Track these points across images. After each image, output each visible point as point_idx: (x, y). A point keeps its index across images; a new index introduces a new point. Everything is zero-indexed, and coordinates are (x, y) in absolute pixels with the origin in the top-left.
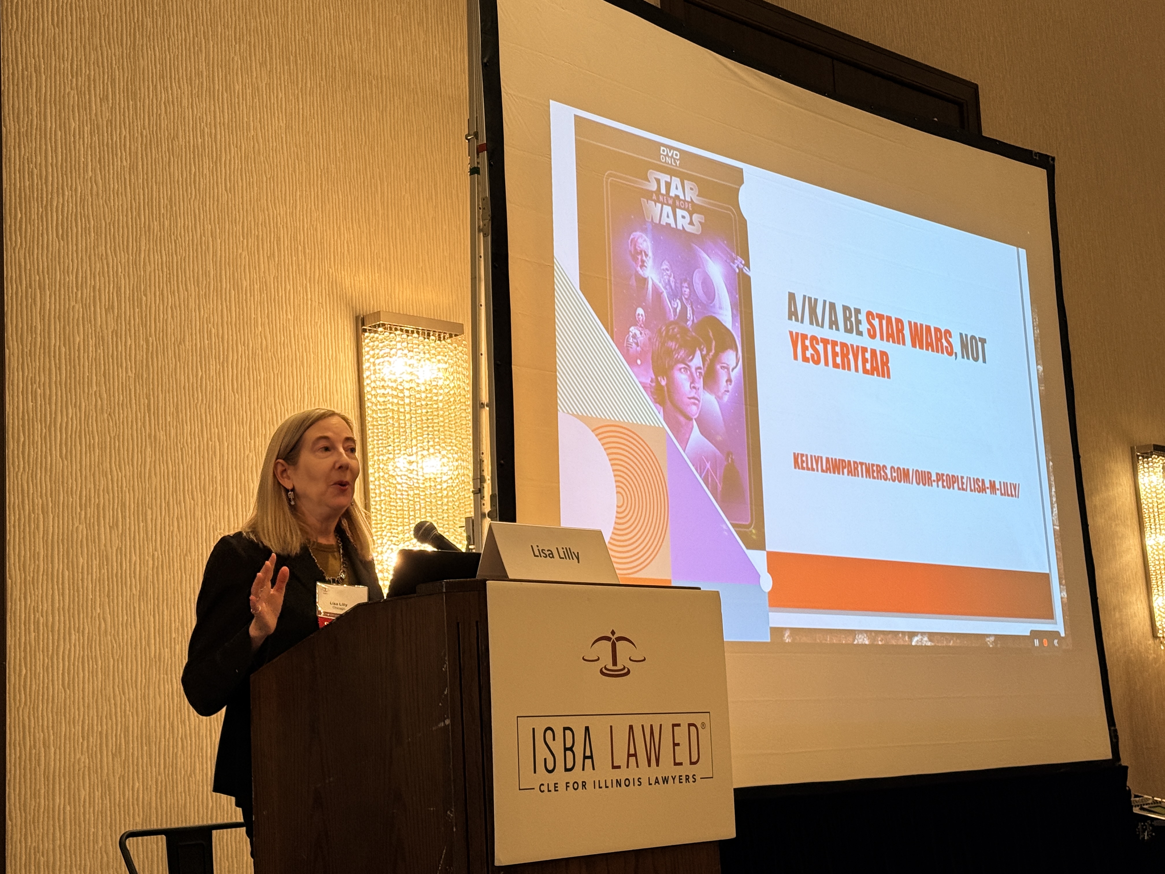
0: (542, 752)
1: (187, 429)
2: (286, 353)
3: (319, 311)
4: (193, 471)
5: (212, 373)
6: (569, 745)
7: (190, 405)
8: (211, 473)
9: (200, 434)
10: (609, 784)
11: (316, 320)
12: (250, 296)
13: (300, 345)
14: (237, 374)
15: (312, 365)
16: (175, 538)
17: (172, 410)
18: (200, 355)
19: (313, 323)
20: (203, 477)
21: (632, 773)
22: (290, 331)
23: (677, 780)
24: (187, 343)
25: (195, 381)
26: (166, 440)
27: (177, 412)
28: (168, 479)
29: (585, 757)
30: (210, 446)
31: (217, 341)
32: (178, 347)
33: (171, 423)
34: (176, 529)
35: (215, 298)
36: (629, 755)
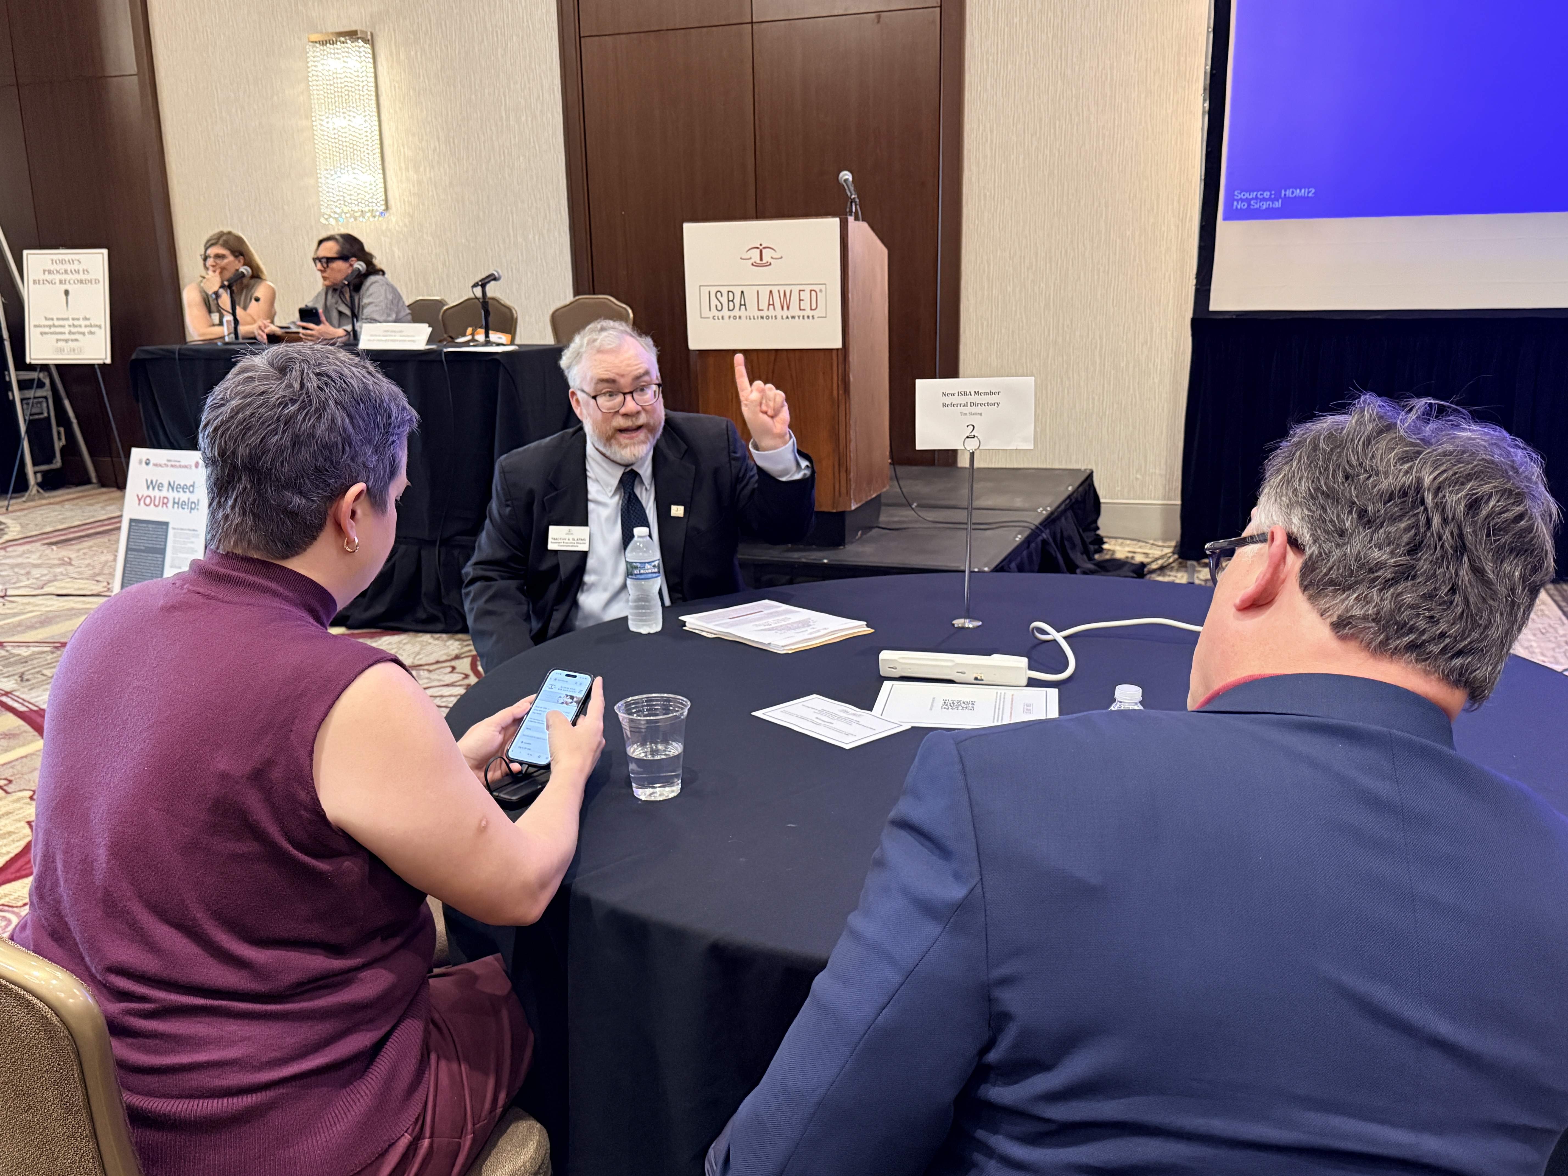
0: (714, 302)
6: (731, 299)
10: (756, 317)
21: (771, 312)
23: (801, 318)
29: (741, 305)
36: (769, 305)
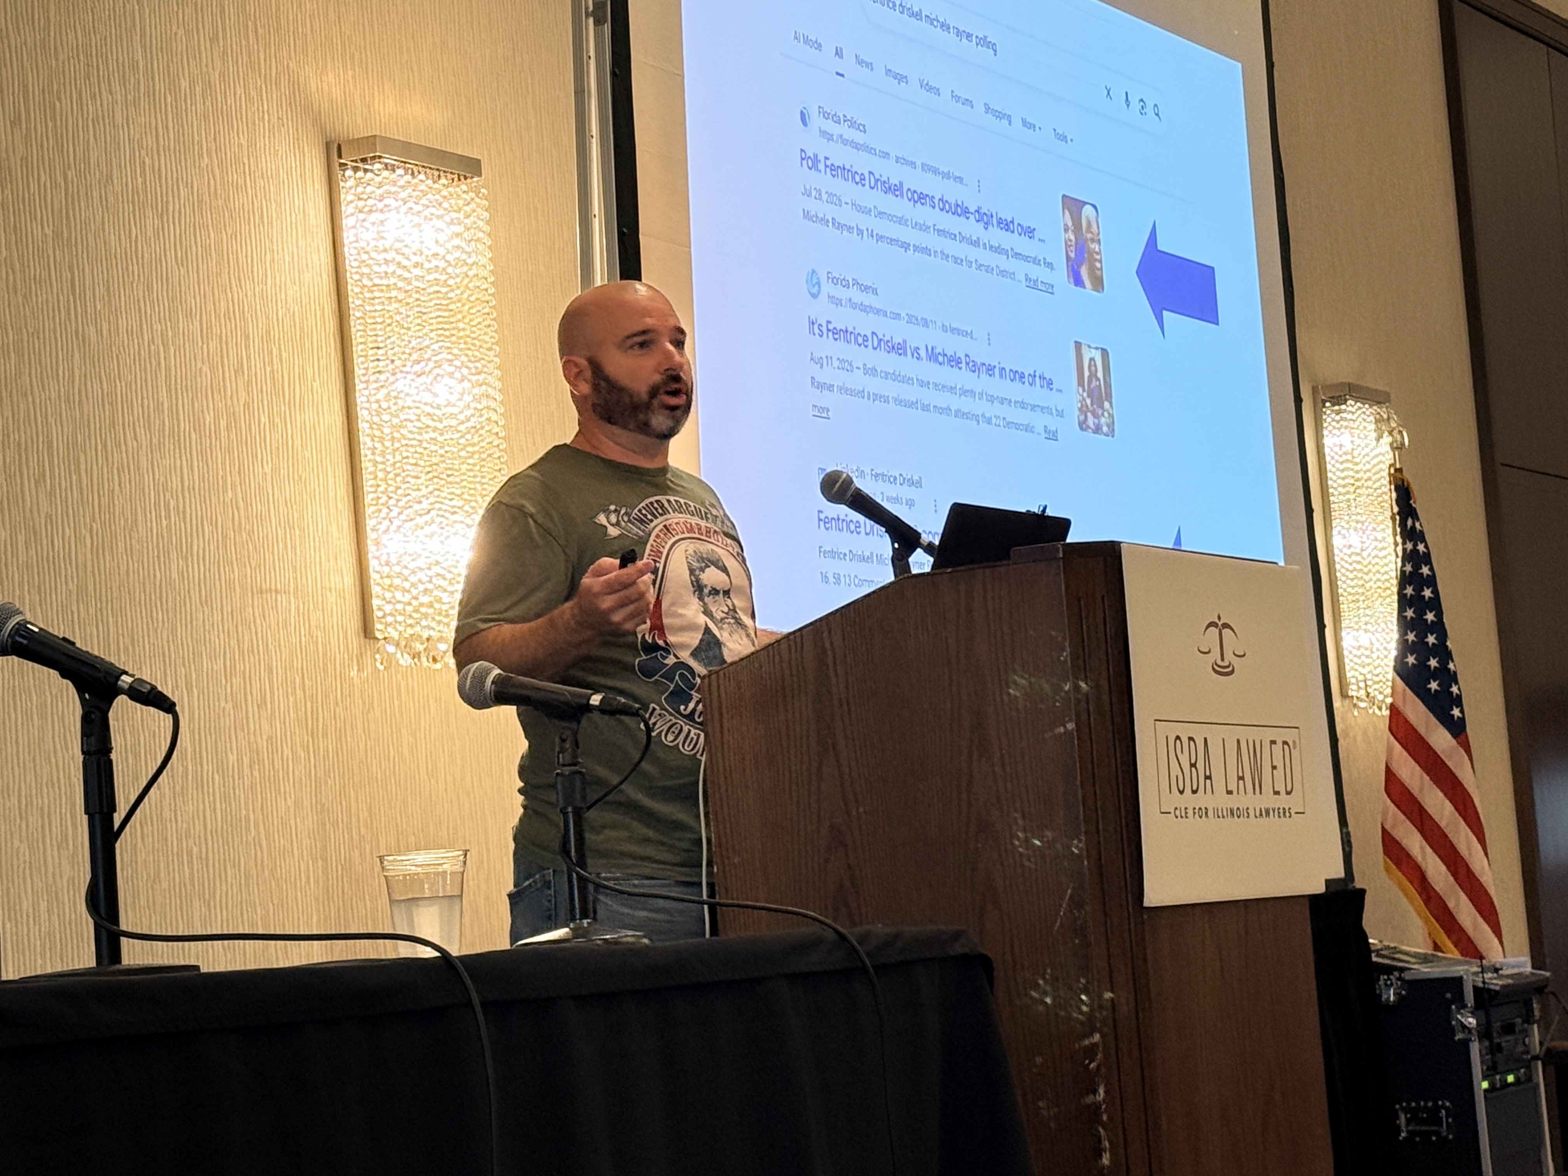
1: (123, 323)
2: (241, 201)
3: (280, 131)
4: (134, 394)
5: (150, 233)
7: (124, 285)
8: (156, 397)
9: (139, 333)
11: (277, 148)
12: (191, 105)
13: (258, 188)
14: (180, 234)
15: (275, 223)
16: (116, 502)
17: (102, 291)
18: (133, 202)
19: (272, 152)
20: (146, 401)
22: (244, 164)
24: (115, 181)
25: (128, 245)
26: (98, 343)
27: (109, 296)
28: (103, 405)
30: (152, 352)
31: (153, 179)
32: (105, 187)
33: (102, 311)
34: (117, 487)
35: (147, 107)
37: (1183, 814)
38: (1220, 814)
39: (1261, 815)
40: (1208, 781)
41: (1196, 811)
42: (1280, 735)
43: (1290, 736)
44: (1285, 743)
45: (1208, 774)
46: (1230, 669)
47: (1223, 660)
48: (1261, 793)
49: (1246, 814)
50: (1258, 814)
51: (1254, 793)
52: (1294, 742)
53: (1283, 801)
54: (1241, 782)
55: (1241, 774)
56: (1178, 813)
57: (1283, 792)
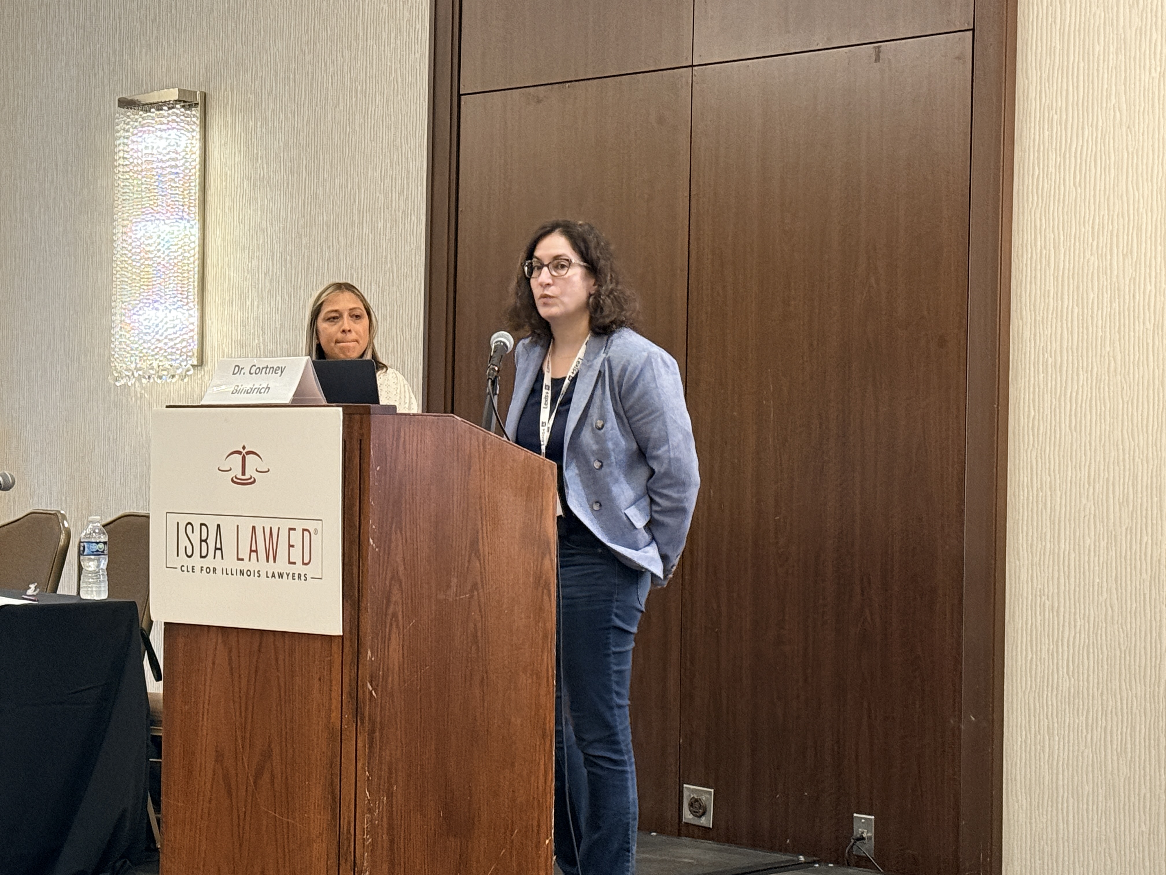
37: (190, 569)
38: (229, 572)
39: (273, 576)
40: (218, 552)
41: (204, 569)
42: (300, 526)
43: (311, 526)
44: (304, 530)
45: (218, 546)
46: (252, 480)
47: (243, 473)
48: (275, 562)
49: (257, 574)
50: (270, 575)
51: (268, 561)
52: (316, 531)
53: (299, 568)
54: (254, 555)
55: (254, 548)
56: (184, 569)
57: (299, 562)
